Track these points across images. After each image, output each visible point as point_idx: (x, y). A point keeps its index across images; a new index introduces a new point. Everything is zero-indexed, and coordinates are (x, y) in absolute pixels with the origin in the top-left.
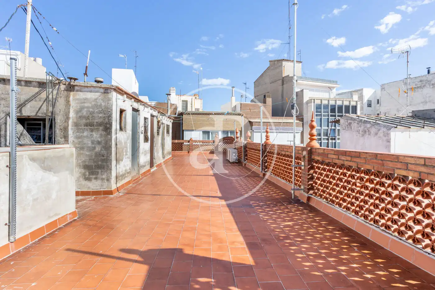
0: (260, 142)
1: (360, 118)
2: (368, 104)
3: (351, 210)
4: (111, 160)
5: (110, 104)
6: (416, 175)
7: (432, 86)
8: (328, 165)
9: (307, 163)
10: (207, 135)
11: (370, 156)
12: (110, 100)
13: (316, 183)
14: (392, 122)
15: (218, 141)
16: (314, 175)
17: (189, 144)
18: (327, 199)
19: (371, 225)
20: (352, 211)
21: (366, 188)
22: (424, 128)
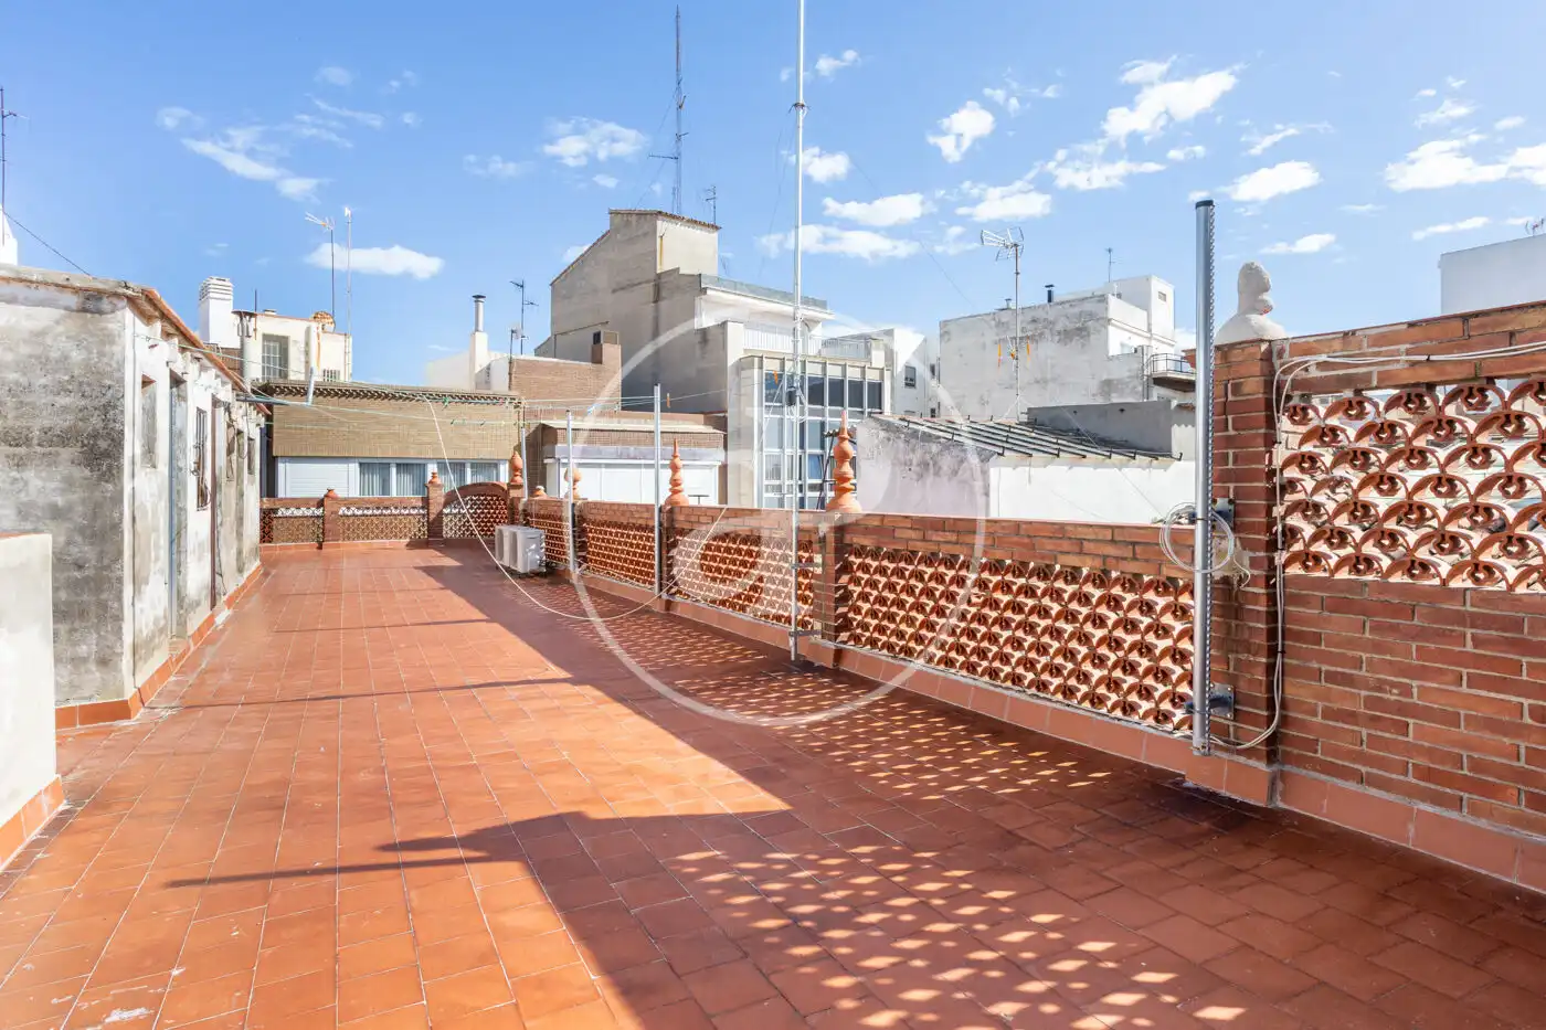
0: (649, 500)
1: (911, 426)
2: (906, 379)
3: (958, 665)
4: (120, 580)
5: (112, 358)
6: (1098, 563)
7: (1057, 338)
8: (892, 557)
9: (831, 556)
10: (376, 479)
11: (1003, 528)
12: (112, 343)
13: (857, 610)
14: (988, 437)
15: (443, 500)
16: (851, 587)
17: (319, 512)
18: (890, 647)
19: (1007, 688)
20: (961, 668)
21: (995, 604)
22: (1058, 455)
